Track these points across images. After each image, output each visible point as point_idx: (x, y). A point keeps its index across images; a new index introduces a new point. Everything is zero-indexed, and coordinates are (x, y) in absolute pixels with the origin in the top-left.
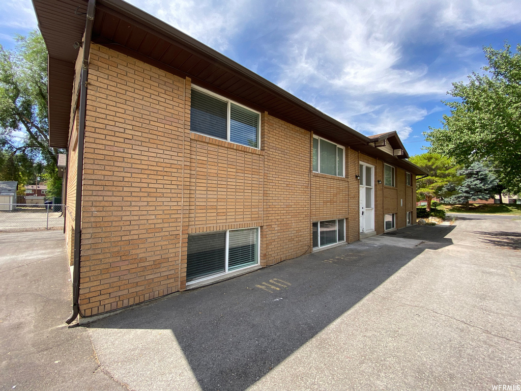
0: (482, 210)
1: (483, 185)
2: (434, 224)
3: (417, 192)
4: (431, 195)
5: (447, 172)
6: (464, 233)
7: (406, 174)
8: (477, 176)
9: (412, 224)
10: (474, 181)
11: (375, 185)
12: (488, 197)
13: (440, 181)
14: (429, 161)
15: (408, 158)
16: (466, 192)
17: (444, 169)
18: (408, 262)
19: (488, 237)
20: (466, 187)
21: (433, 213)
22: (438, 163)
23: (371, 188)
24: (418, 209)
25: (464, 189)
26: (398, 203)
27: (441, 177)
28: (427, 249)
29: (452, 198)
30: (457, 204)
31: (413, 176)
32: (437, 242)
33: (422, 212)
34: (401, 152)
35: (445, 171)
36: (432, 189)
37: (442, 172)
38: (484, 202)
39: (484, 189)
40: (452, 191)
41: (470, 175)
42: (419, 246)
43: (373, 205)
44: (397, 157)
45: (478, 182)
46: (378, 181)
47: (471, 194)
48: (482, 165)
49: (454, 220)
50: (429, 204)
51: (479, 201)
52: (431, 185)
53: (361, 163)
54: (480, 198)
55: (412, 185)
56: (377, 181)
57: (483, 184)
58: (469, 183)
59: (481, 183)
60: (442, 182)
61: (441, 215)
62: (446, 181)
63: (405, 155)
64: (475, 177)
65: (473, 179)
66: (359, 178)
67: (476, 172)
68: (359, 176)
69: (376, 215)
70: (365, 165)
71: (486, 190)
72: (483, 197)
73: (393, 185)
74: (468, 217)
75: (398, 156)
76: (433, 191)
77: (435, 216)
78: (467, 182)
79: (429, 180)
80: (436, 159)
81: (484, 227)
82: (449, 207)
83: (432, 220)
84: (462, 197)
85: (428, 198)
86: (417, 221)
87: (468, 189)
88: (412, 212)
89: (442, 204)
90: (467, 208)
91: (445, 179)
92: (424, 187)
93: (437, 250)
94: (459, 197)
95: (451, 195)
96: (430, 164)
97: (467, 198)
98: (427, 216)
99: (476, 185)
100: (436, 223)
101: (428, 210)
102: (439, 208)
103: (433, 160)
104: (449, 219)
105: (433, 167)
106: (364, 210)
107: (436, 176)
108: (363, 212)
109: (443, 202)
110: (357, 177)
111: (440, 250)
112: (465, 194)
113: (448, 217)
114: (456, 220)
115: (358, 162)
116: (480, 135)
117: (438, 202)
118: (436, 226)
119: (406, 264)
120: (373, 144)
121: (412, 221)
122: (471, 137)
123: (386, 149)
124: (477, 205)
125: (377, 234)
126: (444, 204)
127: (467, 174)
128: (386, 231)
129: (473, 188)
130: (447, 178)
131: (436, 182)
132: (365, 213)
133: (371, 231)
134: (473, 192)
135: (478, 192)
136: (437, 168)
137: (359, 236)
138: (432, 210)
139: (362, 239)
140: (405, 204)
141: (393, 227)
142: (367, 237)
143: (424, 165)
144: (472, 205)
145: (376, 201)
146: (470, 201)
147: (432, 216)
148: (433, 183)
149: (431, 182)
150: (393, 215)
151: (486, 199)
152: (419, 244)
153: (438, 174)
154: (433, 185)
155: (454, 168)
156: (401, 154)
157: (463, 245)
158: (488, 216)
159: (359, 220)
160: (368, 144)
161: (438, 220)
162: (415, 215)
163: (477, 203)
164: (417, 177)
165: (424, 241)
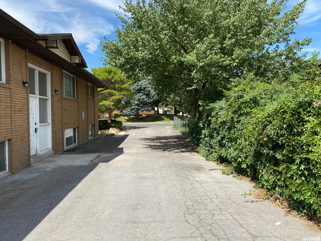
0: (147, 120)
1: (148, 100)
2: (113, 135)
3: (100, 104)
4: (111, 107)
5: (123, 86)
6: (134, 141)
7: (87, 85)
8: (144, 92)
9: (94, 137)
10: (142, 95)
11: (52, 96)
12: (150, 109)
13: (118, 94)
14: (109, 74)
15: (87, 67)
16: (138, 105)
17: (121, 83)
18: (78, 183)
19: (148, 142)
20: (137, 100)
21: (113, 125)
22: (116, 77)
23: (47, 99)
24: (100, 121)
25: (136, 102)
26: (80, 116)
27: (118, 91)
28: (100, 164)
29: (128, 110)
30: (132, 115)
31: (95, 88)
32: (112, 153)
33: (105, 124)
34: (78, 59)
35: (122, 85)
36: (112, 102)
37: (120, 86)
38: (148, 113)
39: (148, 102)
40: (128, 104)
41: (139, 91)
42: (95, 161)
43: (49, 120)
44: (74, 64)
45: (144, 97)
46: (56, 91)
47: (141, 106)
48: (147, 83)
49: (128, 130)
50: (110, 116)
51: (145, 112)
52: (111, 98)
53: (30, 65)
54: (146, 110)
55: (93, 98)
56: (54, 91)
57: (147, 98)
58: (139, 97)
59: (147, 97)
60: (119, 95)
61: (119, 126)
62: (123, 95)
63: (83, 64)
64: (143, 93)
65: (141, 94)
66: (27, 85)
67: (144, 88)
68: (27, 83)
69: (53, 132)
70: (38, 69)
71: (149, 103)
72: (148, 109)
73: (74, 97)
74: (137, 126)
75: (76, 64)
76: (113, 103)
77: (115, 127)
78: (138, 96)
79: (110, 93)
80: (115, 74)
81: (147, 134)
82: (126, 118)
83: (112, 131)
84: (134, 109)
85: (109, 110)
86: (99, 133)
87: (138, 102)
88: (94, 124)
89: (121, 115)
90: (138, 118)
91: (122, 93)
92: (106, 100)
93: (109, 163)
94: (133, 109)
95: (127, 107)
96: (110, 77)
97: (138, 109)
98: (108, 128)
99: (143, 99)
100: (115, 133)
101: (110, 122)
102: (118, 119)
103: (112, 74)
104: (125, 129)
105: (113, 81)
106: (38, 126)
107: (115, 90)
108: (36, 130)
109: (122, 114)
110: (24, 83)
111: (111, 162)
112: (136, 107)
113: (124, 127)
114: (129, 129)
115: (26, 65)
116: (142, 54)
117: (119, 113)
118: (115, 136)
119: (75, 187)
120: (43, 43)
121: (94, 134)
122: (135, 54)
123: (61, 52)
124: (144, 116)
125: (55, 154)
126: (124, 116)
127: (138, 90)
128: (66, 148)
129: (142, 101)
130: (123, 92)
131: (115, 95)
132: (38, 131)
133: (48, 150)
134: (141, 105)
135: (145, 105)
136: (116, 82)
137: (29, 161)
138: (113, 121)
139: (35, 163)
140: (87, 117)
141: (75, 142)
142: (41, 159)
143: (105, 78)
144: (141, 115)
145: (53, 114)
146: (140, 113)
147: (112, 127)
148: (112, 96)
149: (111, 95)
150: (74, 130)
151: (150, 111)
152: (95, 159)
153: (116, 88)
154: (113, 98)
155: (128, 83)
156: (78, 62)
157: (130, 153)
158: (150, 124)
159: (29, 140)
160: (36, 42)
161: (116, 130)
162: (97, 127)
163: (144, 114)
164: (99, 89)
165: (100, 154)
